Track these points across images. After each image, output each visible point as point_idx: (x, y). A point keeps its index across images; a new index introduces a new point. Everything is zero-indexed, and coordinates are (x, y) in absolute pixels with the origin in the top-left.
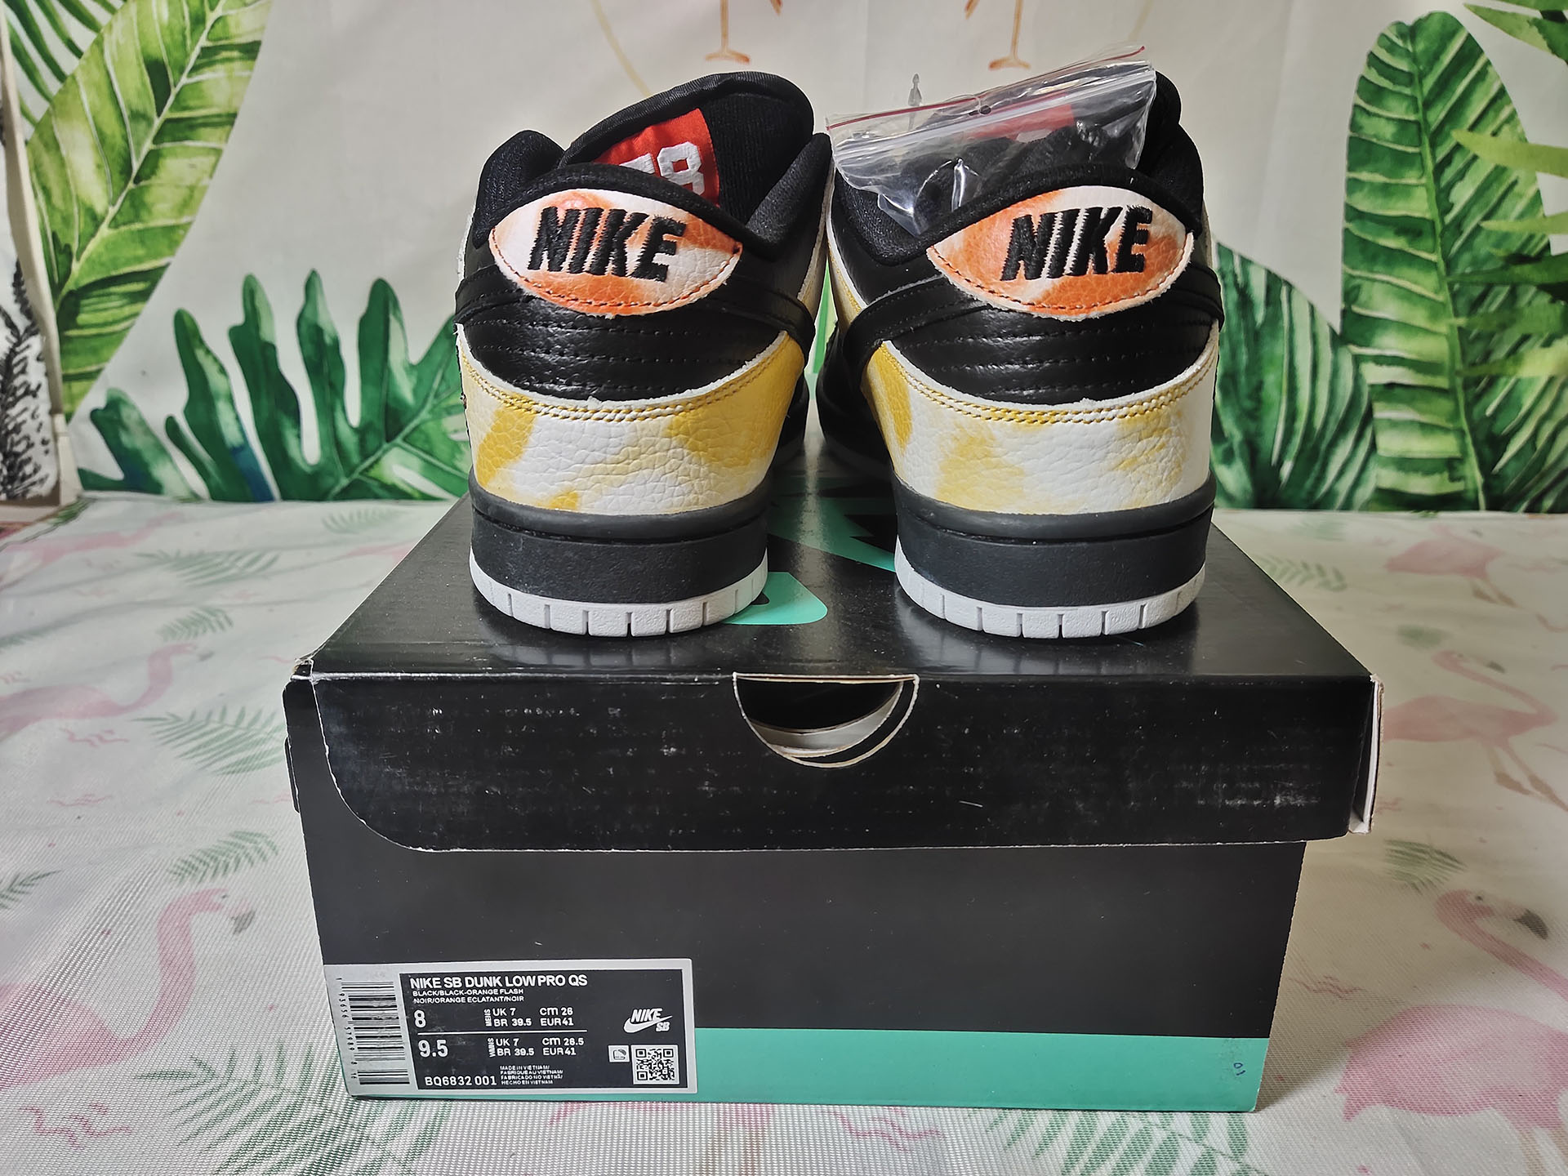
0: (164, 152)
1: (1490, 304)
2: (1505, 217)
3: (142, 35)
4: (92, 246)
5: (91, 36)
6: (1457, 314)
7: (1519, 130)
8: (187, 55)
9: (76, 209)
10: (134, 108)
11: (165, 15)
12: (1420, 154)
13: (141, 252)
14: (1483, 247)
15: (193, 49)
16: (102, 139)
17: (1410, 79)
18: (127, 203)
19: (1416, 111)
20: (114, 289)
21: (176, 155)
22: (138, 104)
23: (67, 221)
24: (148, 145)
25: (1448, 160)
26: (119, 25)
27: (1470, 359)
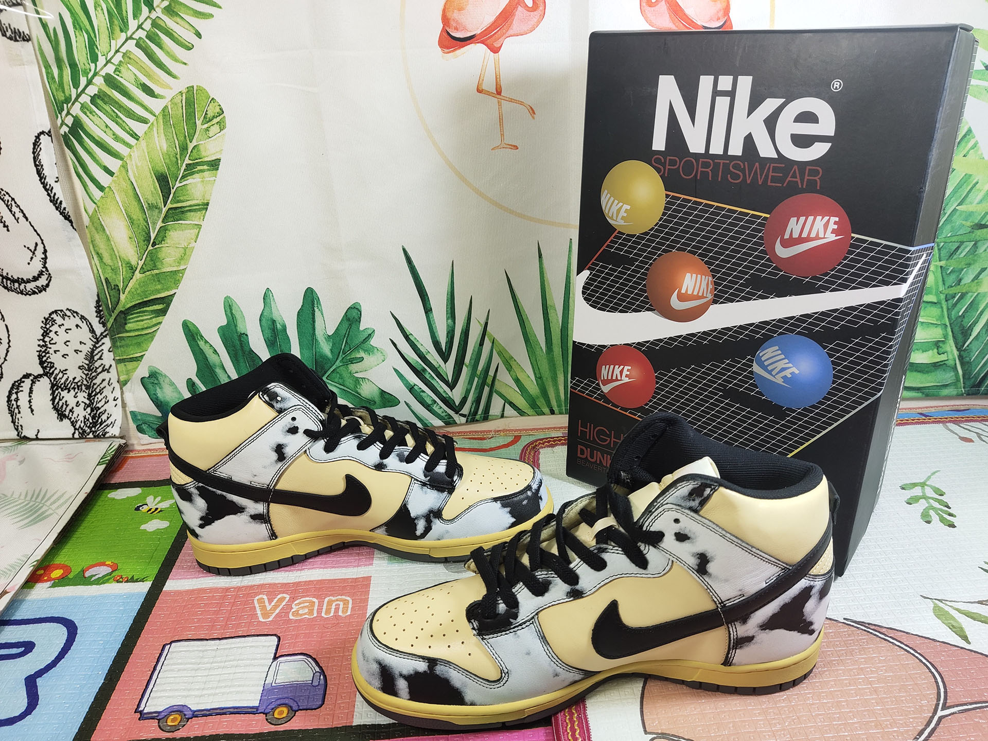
0: (169, 227)
1: (962, 252)
2: (971, 203)
3: (151, 161)
4: (130, 285)
5: (120, 162)
6: (940, 261)
7: (980, 153)
8: (179, 169)
9: (120, 264)
10: (150, 203)
11: (165, 146)
13: (159, 287)
14: (958, 221)
15: (181, 166)
16: (132, 221)
18: (148, 259)
20: (145, 309)
21: (176, 230)
22: (152, 200)
23: (114, 270)
24: (160, 224)
26: (135, 154)
27: (947, 284)
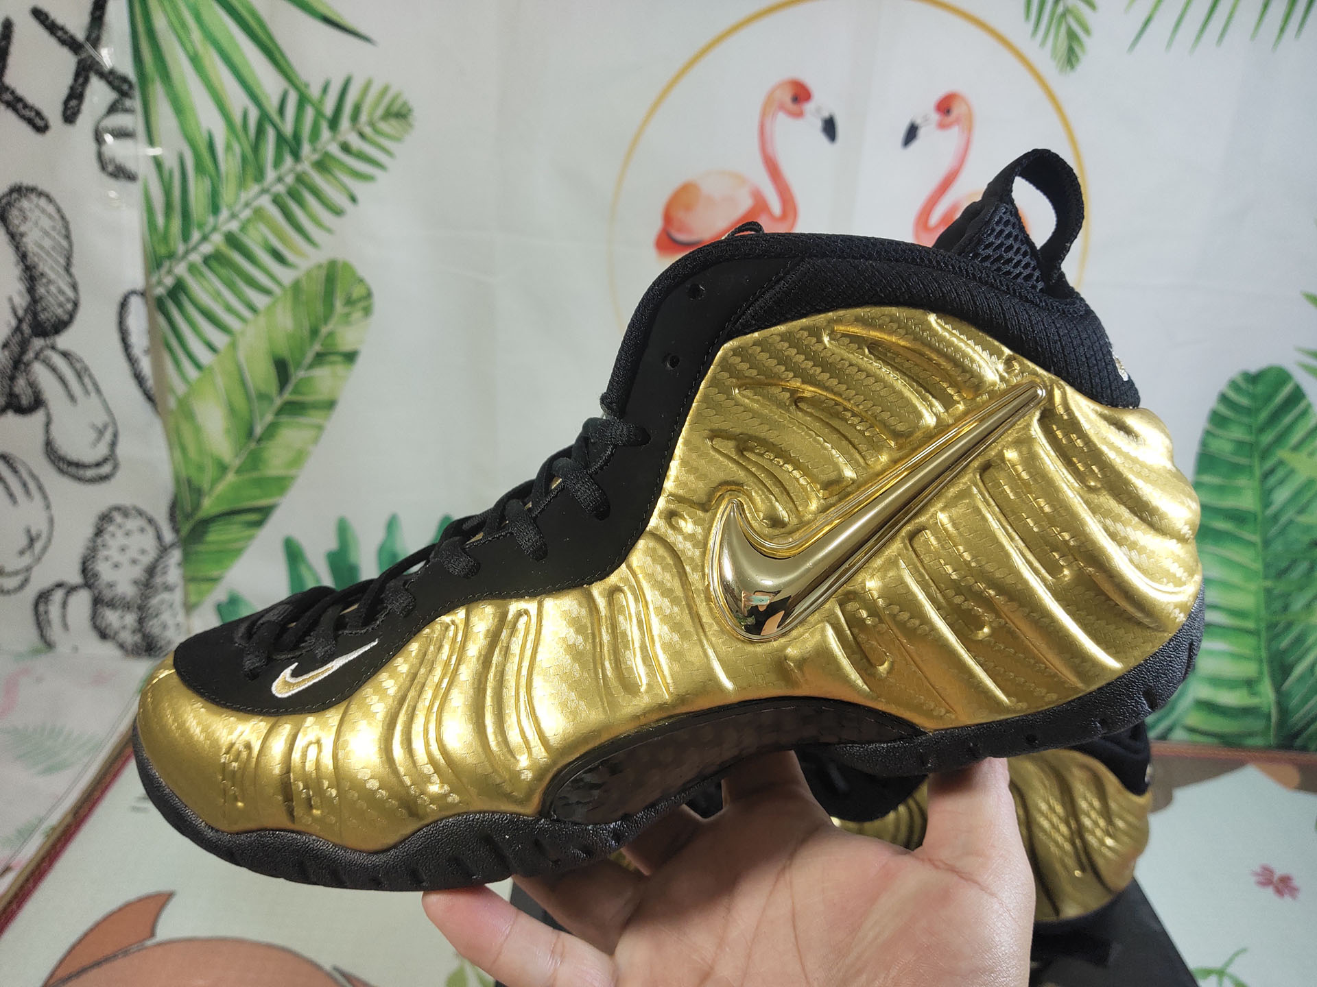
0: (282, 424)
1: (1293, 573)
2: (1312, 514)
3: (270, 340)
4: (221, 487)
5: (227, 339)
6: (1266, 577)
8: (305, 356)
9: (207, 461)
10: (261, 392)
11: (289, 326)
12: (1250, 466)
13: (256, 493)
14: (1293, 534)
15: (309, 353)
16: (232, 411)
17: (1249, 411)
18: (250, 458)
19: (1250, 433)
20: (236, 518)
21: (290, 427)
22: (263, 388)
23: (201, 468)
24: (269, 418)
25: (1272, 471)
26: (251, 330)
